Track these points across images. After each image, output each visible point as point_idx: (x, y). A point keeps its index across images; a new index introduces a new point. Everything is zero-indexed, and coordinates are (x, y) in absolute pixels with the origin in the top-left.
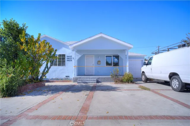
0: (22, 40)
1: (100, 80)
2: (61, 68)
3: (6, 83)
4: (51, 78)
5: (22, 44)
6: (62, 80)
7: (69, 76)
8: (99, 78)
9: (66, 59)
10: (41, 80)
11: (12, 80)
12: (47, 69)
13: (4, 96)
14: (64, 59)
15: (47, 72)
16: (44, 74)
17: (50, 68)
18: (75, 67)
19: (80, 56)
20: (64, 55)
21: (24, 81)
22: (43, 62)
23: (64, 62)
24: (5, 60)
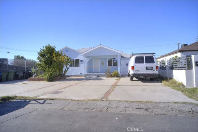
0: (54, 56)
1: (100, 76)
2: (77, 68)
3: (49, 75)
4: (71, 75)
5: (54, 57)
6: (77, 76)
7: (82, 74)
8: (99, 74)
9: (80, 62)
10: (64, 75)
11: (51, 74)
12: (67, 69)
13: (48, 81)
14: (79, 62)
15: (67, 71)
16: (65, 72)
17: (69, 68)
18: (85, 67)
19: (89, 60)
20: (78, 60)
21: (56, 75)
22: (65, 65)
23: (79, 64)
24: (48, 65)
